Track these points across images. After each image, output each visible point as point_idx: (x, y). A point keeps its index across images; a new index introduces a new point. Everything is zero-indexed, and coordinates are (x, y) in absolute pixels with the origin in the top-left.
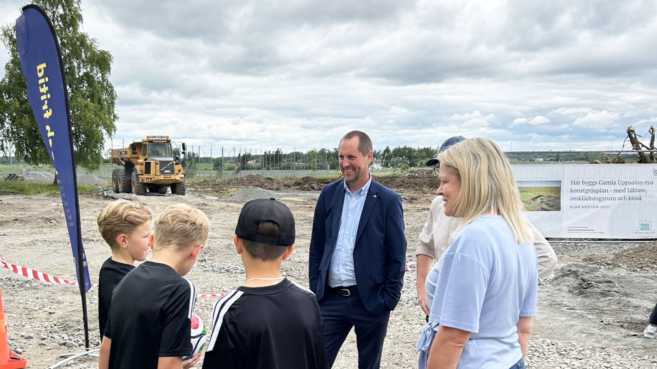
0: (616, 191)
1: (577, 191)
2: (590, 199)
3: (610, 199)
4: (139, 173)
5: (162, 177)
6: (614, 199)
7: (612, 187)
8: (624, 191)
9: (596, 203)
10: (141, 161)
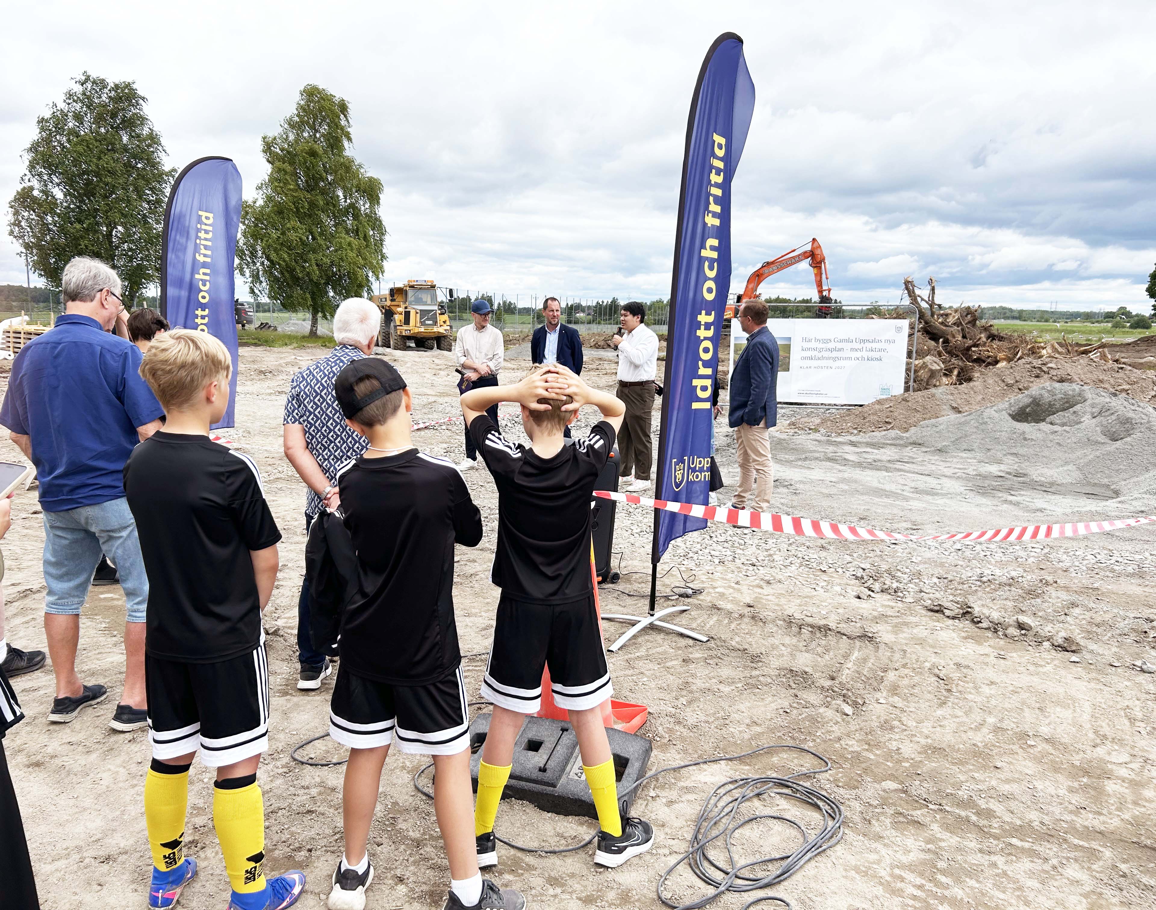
0: (852, 350)
1: (809, 349)
2: (823, 358)
3: (846, 358)
4: (398, 323)
5: (422, 330)
6: (850, 358)
7: (849, 346)
8: (861, 350)
9: (830, 363)
10: (401, 309)
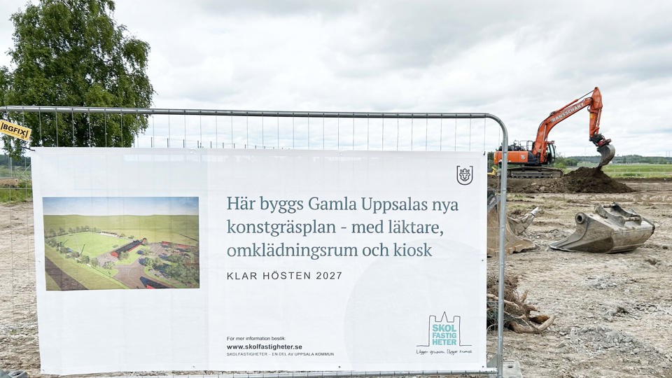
0: (356, 228)
1: (247, 228)
2: (284, 250)
3: (342, 252)
8: (377, 228)
9: (302, 263)
